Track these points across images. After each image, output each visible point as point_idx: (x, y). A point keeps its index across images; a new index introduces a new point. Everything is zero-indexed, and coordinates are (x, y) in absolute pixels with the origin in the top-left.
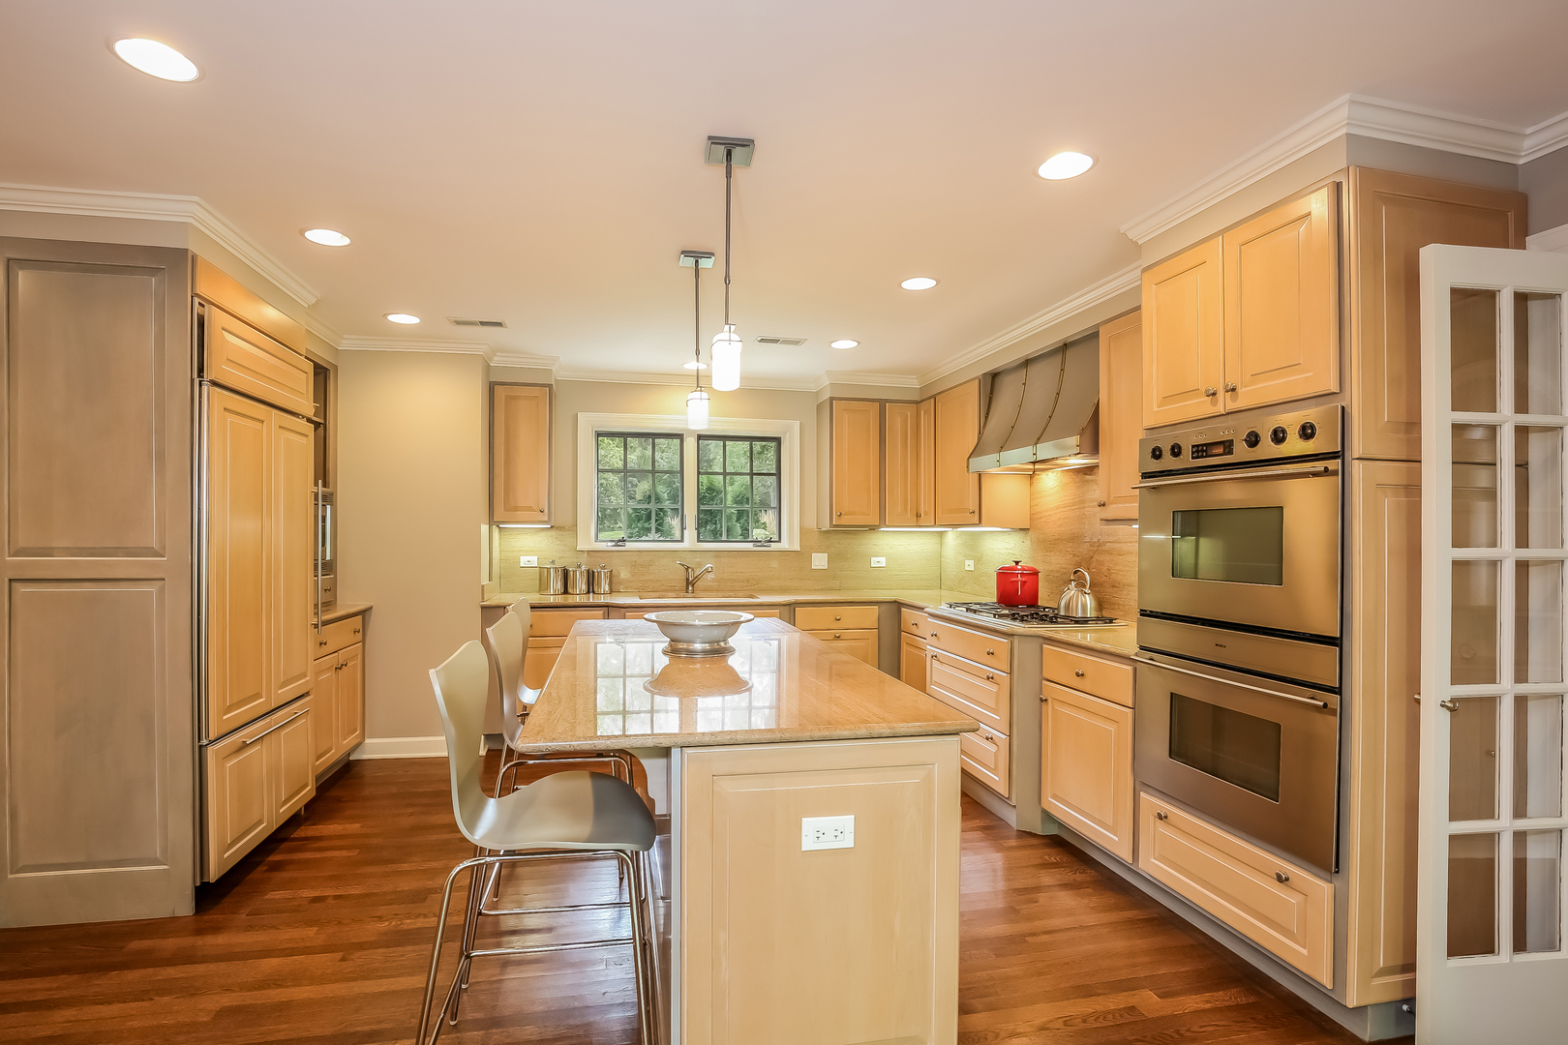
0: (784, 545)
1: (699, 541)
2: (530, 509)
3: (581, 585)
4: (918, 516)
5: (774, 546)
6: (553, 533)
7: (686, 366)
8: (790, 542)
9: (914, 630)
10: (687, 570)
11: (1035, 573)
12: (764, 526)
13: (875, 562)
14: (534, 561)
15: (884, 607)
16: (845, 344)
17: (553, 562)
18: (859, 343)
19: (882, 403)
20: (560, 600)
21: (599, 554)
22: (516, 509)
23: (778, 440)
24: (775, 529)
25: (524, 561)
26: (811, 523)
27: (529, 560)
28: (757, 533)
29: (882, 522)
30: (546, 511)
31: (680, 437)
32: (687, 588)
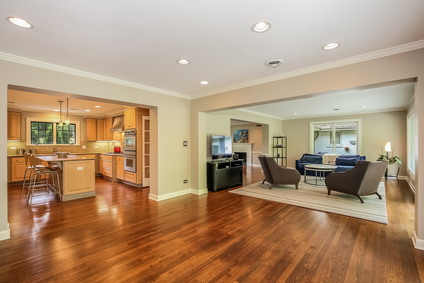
0: (77, 144)
1: (57, 144)
2: (15, 137)
4: (104, 139)
5: (74, 145)
8: (78, 144)
9: (101, 158)
10: (54, 149)
11: (120, 148)
12: (71, 141)
13: (96, 147)
14: (15, 148)
15: (96, 155)
16: (88, 111)
17: (20, 148)
18: (90, 111)
19: (96, 119)
21: (32, 147)
22: (12, 137)
23: (75, 125)
24: (74, 141)
26: (82, 140)
27: (13, 148)
28: (70, 142)
29: (97, 140)
30: (20, 138)
31: (52, 123)
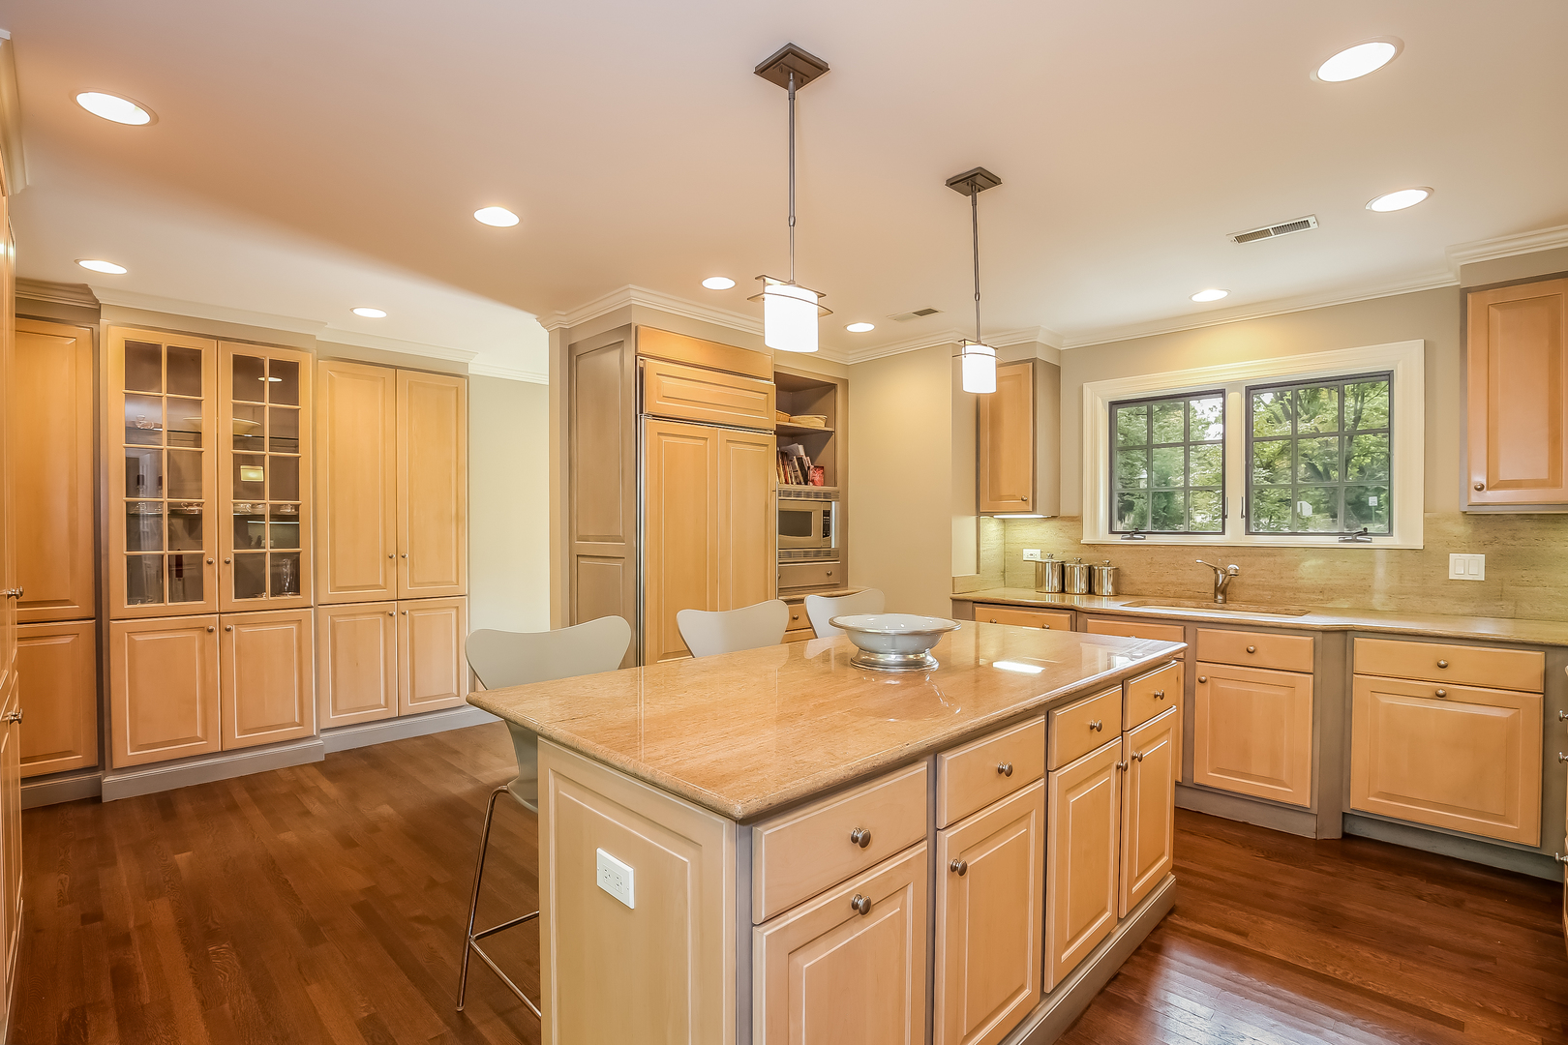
0: (1395, 539)
1: (1248, 532)
2: (1013, 497)
3: (1080, 585)
6: (1053, 523)
7: (1196, 298)
10: (1215, 570)
14: (1036, 554)
15: (1555, 654)
16: (1405, 199)
17: (1051, 556)
18: (1430, 190)
20: (1054, 600)
21: (1107, 548)
22: (1000, 498)
23: (1389, 376)
25: (1027, 553)
26: (1450, 503)
27: (1032, 554)
31: (1221, 393)
32: (1216, 597)
